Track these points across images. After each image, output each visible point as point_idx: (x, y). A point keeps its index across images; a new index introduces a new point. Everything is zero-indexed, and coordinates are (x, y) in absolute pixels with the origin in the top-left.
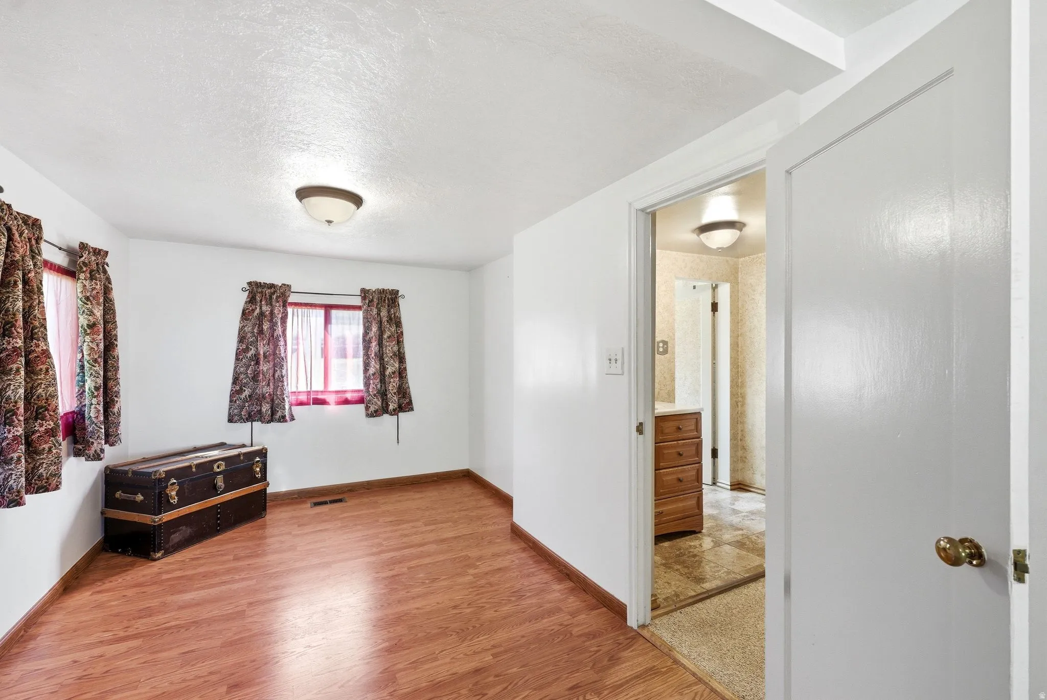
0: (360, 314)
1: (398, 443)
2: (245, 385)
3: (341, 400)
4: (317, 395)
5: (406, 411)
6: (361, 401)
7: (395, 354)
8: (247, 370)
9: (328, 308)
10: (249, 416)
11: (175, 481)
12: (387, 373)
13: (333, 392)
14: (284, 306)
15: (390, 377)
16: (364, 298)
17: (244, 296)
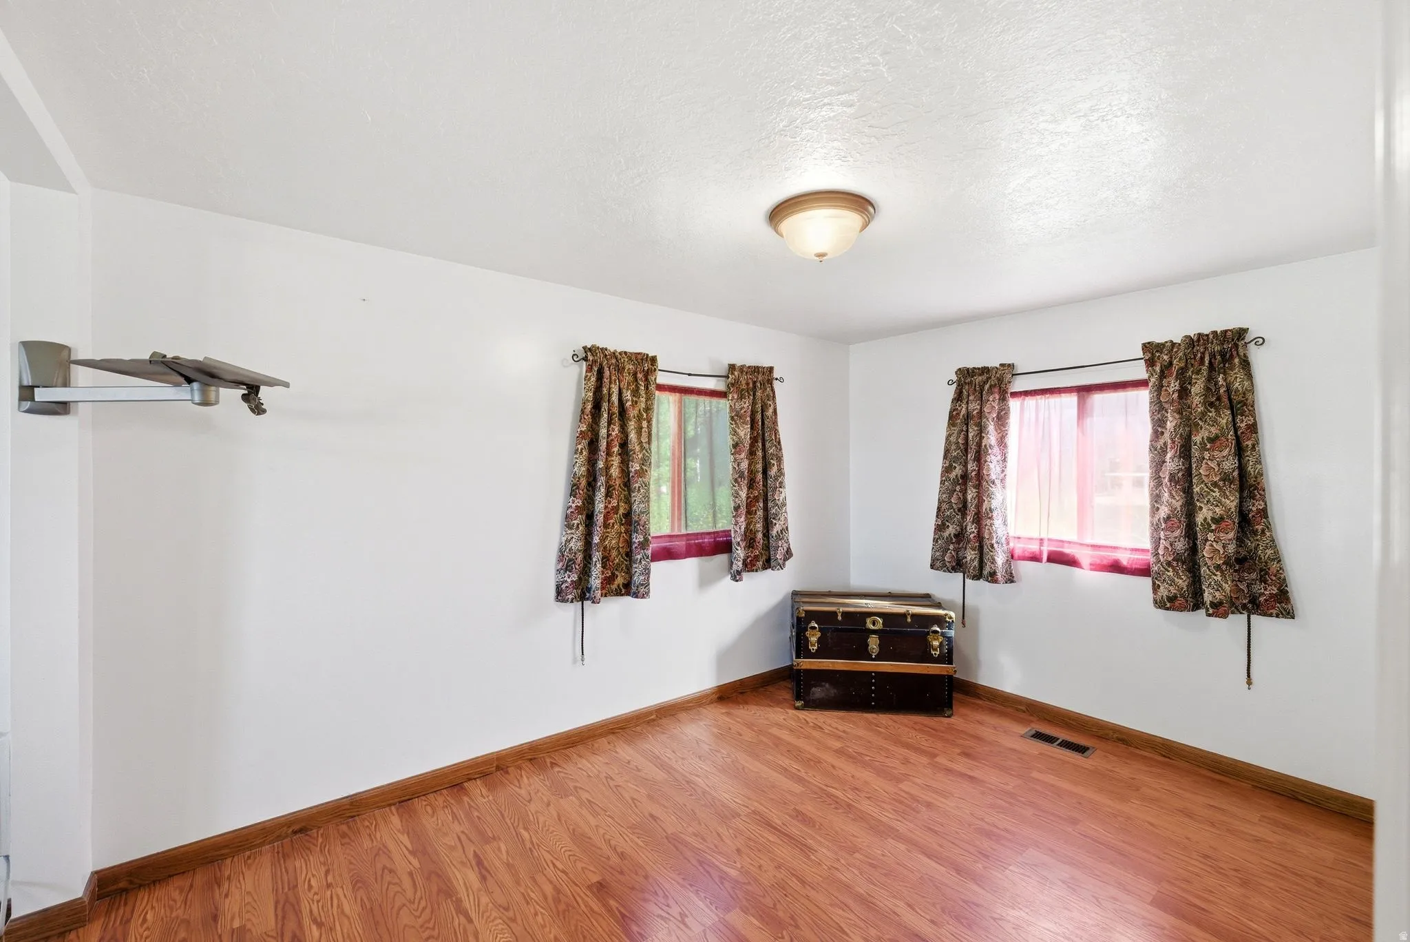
0: (1143, 397)
1: (1249, 683)
2: (949, 518)
3: (1105, 562)
4: (1062, 547)
5: (1271, 615)
6: (1144, 571)
7: (1226, 478)
8: (950, 497)
9: (1084, 391)
10: (957, 564)
11: (816, 626)
12: (1199, 519)
13: (1088, 546)
14: (1003, 399)
15: (1206, 526)
16: (1150, 363)
17: (951, 392)
